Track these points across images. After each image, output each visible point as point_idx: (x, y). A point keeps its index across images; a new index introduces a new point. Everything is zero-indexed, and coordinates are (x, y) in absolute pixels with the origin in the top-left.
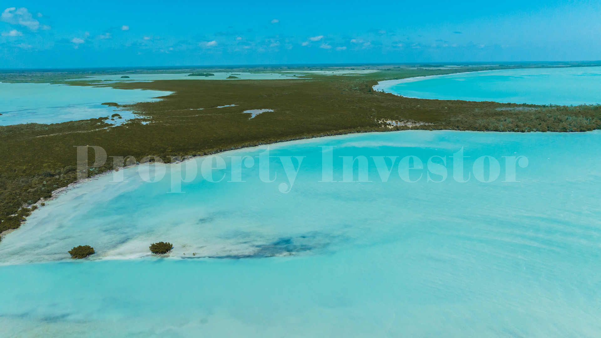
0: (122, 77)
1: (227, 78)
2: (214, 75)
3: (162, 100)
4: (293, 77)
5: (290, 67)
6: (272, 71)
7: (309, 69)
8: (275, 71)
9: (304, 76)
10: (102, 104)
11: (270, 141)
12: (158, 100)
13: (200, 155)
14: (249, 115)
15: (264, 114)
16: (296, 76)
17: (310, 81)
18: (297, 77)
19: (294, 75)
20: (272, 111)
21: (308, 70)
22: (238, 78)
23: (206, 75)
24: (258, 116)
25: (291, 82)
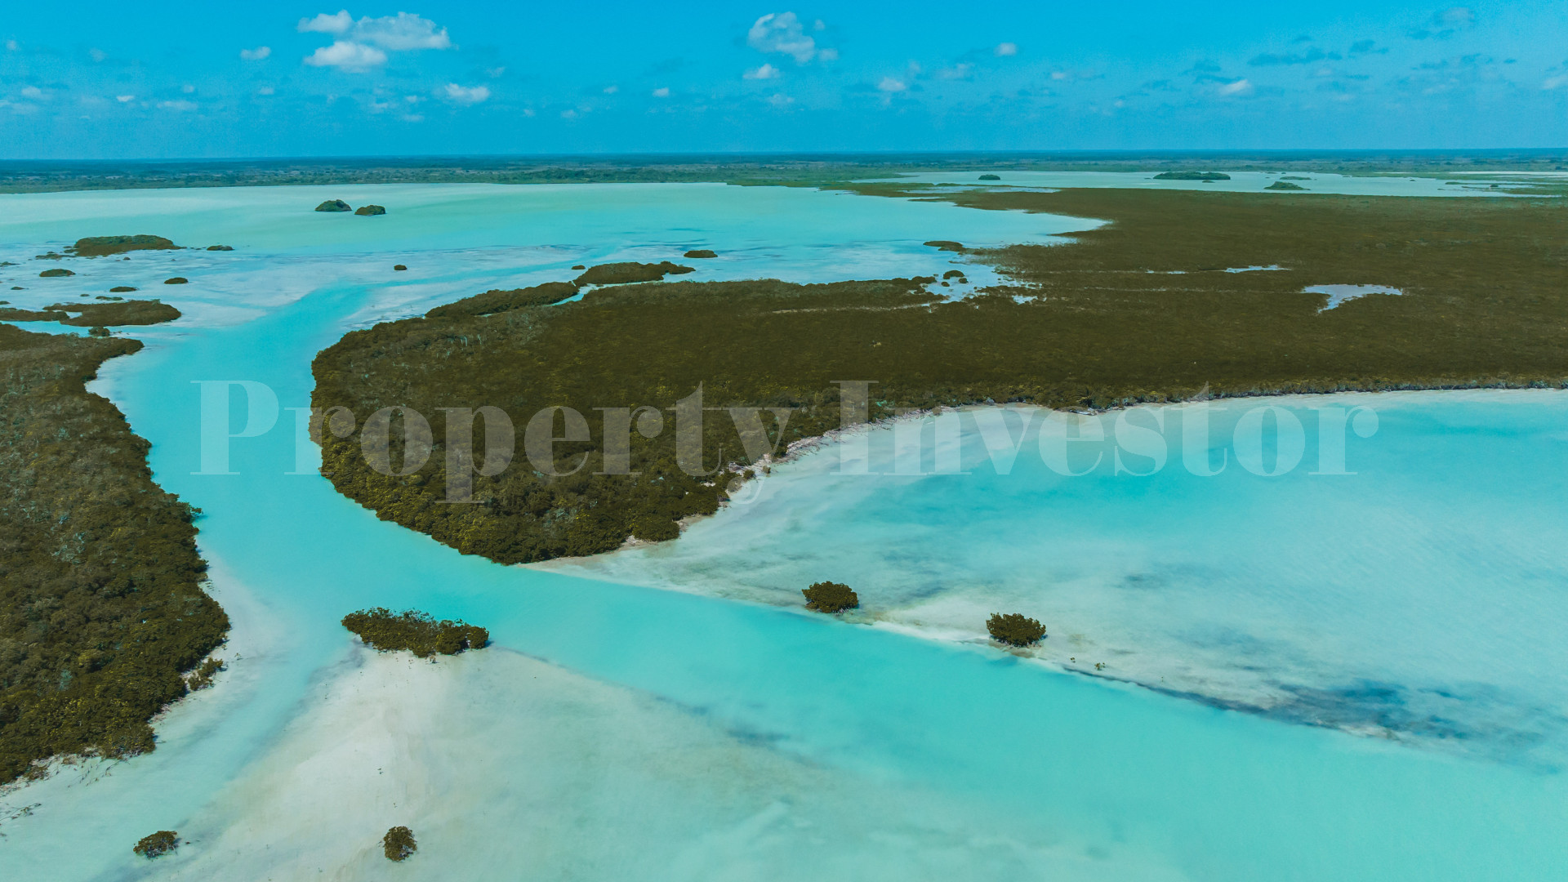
0: (982, 178)
1: (1266, 188)
2: (1229, 178)
3: (1074, 241)
4: (1487, 190)
5: (1480, 160)
6: (1416, 170)
7: (1554, 166)
8: (1426, 170)
9: (1527, 186)
10: (926, 244)
11: (1377, 382)
12: (1065, 241)
14: (1321, 299)
15: (1369, 298)
16: (1500, 186)
17: (1550, 205)
18: (1504, 191)
19: (1494, 186)
20: (1398, 292)
21: (1550, 170)
22: (1301, 189)
23: (1207, 178)
24: (1346, 306)
25: (1480, 206)
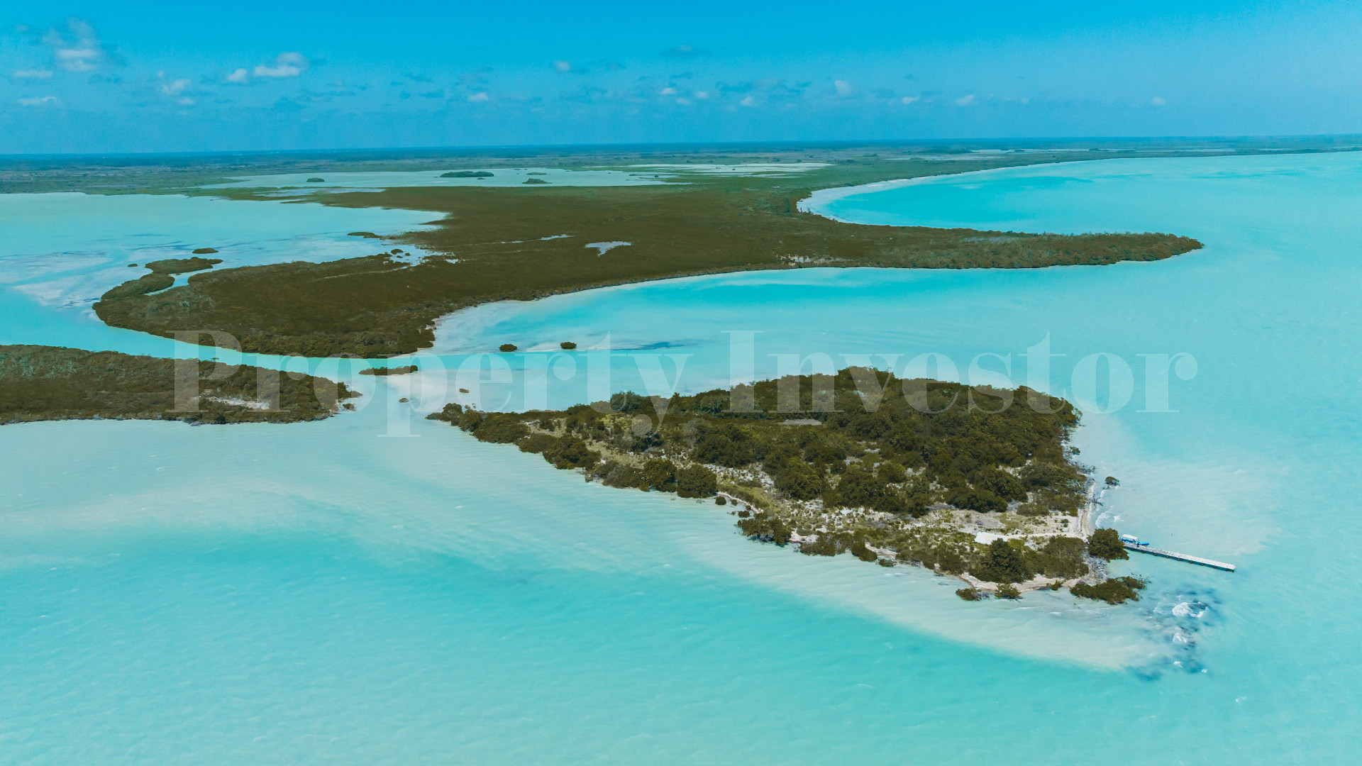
0: (310, 181)
2: (492, 175)
3: (440, 226)
5: (645, 155)
6: (608, 164)
7: (686, 160)
8: (614, 164)
10: (349, 234)
12: (435, 228)
13: (557, 294)
14: (596, 250)
15: (617, 248)
16: (660, 177)
17: (688, 190)
19: (656, 176)
20: (629, 244)
21: (683, 163)
22: (545, 183)
23: (480, 175)
24: (609, 252)
25: (652, 192)
